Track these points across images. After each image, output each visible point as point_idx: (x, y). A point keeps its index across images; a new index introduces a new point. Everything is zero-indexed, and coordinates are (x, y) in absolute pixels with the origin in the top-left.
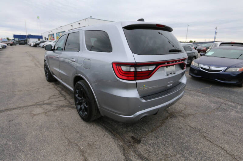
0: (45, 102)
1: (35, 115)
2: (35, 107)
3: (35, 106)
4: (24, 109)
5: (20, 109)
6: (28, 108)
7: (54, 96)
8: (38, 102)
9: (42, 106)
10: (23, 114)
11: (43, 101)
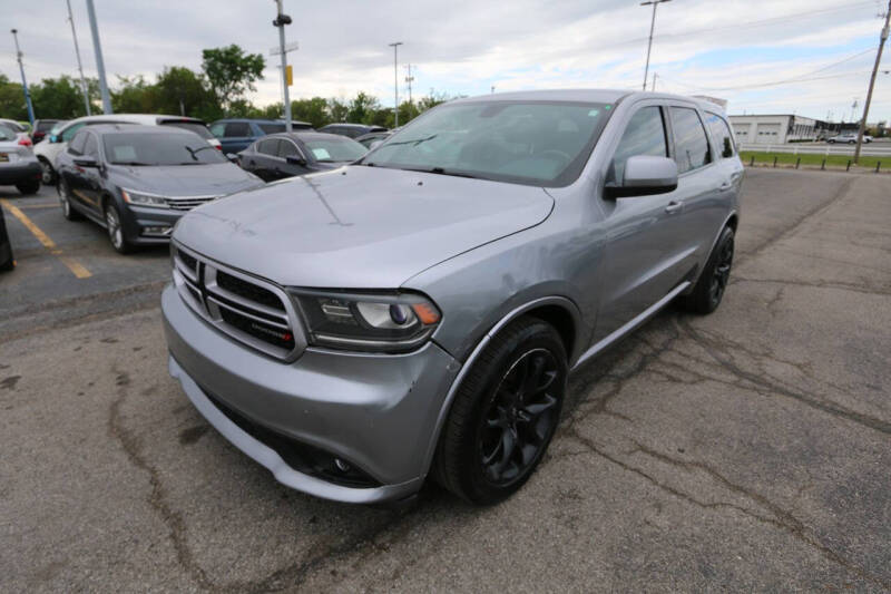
0: (733, 378)
1: (799, 366)
2: (781, 381)
3: (780, 385)
4: (823, 396)
5: (836, 404)
6: (806, 393)
7: (672, 379)
8: (756, 394)
9: (758, 373)
10: (831, 385)
11: (736, 384)
